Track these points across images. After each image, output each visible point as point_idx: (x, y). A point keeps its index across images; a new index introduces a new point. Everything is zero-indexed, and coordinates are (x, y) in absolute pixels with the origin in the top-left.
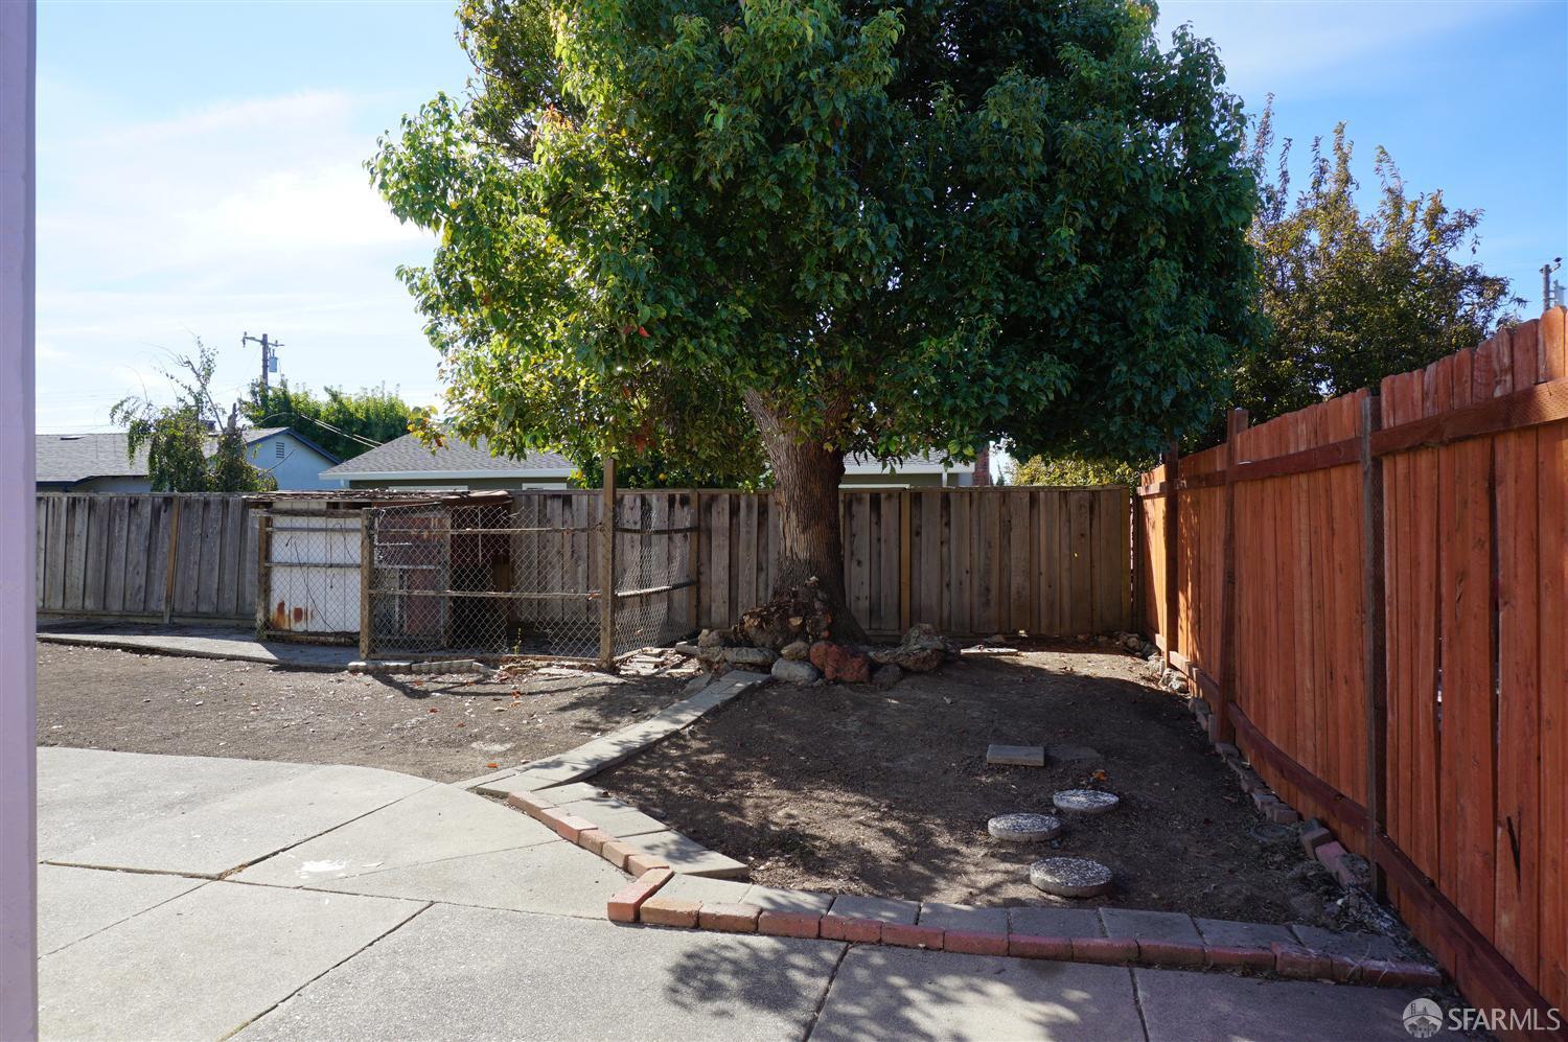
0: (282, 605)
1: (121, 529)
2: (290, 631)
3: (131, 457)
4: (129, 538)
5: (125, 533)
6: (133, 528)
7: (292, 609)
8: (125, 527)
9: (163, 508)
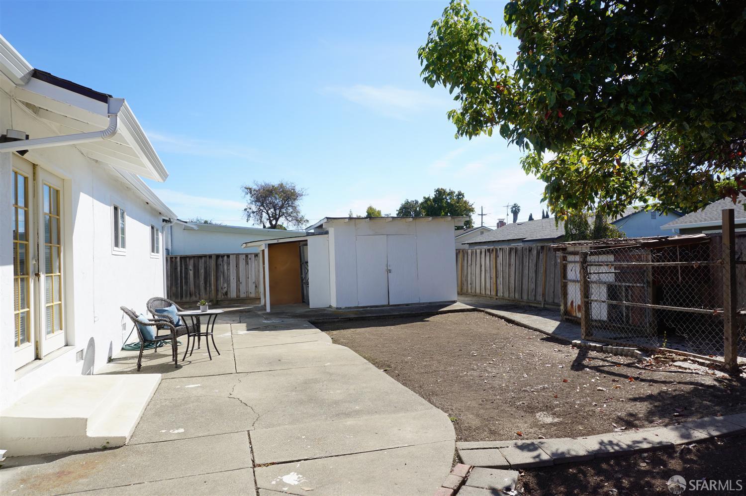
0: (572, 302)
1: (526, 262)
2: (576, 317)
3: (557, 226)
4: (530, 264)
5: (527, 264)
6: (530, 261)
7: (577, 305)
8: (528, 261)
9: (541, 251)
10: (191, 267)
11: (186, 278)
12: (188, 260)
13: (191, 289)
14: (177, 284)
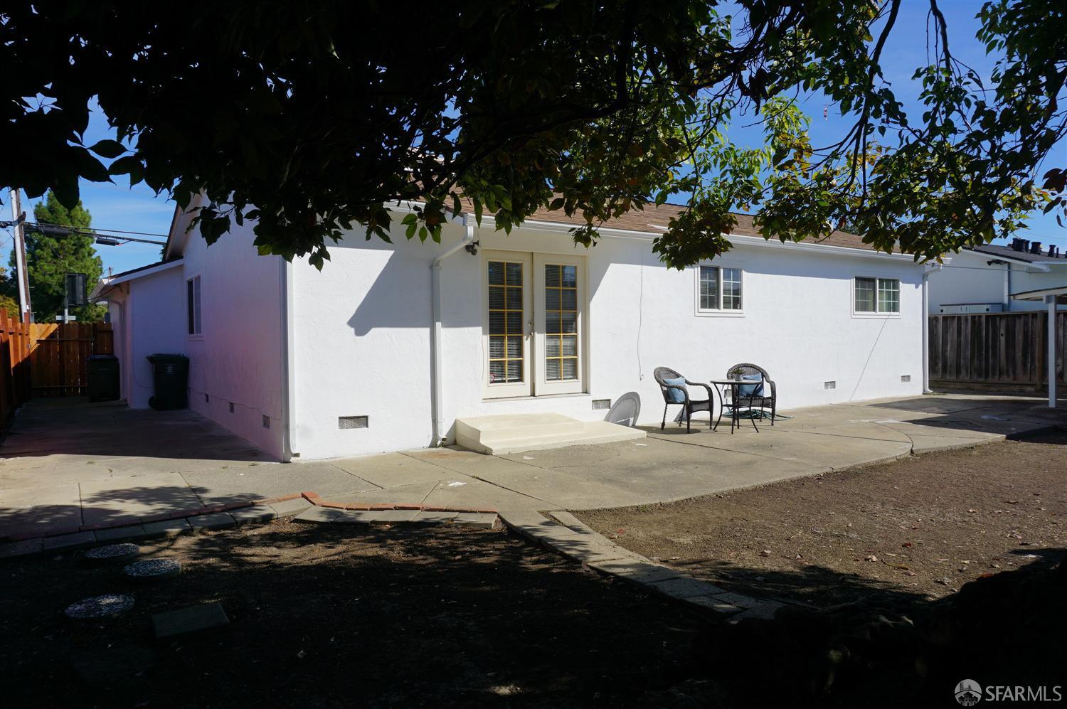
10: (1002, 331)
11: (995, 347)
12: (998, 319)
13: (1002, 364)
14: (980, 355)
